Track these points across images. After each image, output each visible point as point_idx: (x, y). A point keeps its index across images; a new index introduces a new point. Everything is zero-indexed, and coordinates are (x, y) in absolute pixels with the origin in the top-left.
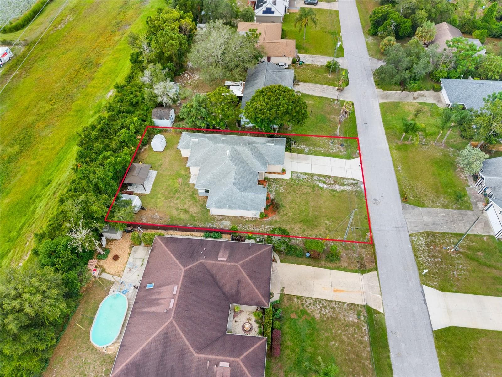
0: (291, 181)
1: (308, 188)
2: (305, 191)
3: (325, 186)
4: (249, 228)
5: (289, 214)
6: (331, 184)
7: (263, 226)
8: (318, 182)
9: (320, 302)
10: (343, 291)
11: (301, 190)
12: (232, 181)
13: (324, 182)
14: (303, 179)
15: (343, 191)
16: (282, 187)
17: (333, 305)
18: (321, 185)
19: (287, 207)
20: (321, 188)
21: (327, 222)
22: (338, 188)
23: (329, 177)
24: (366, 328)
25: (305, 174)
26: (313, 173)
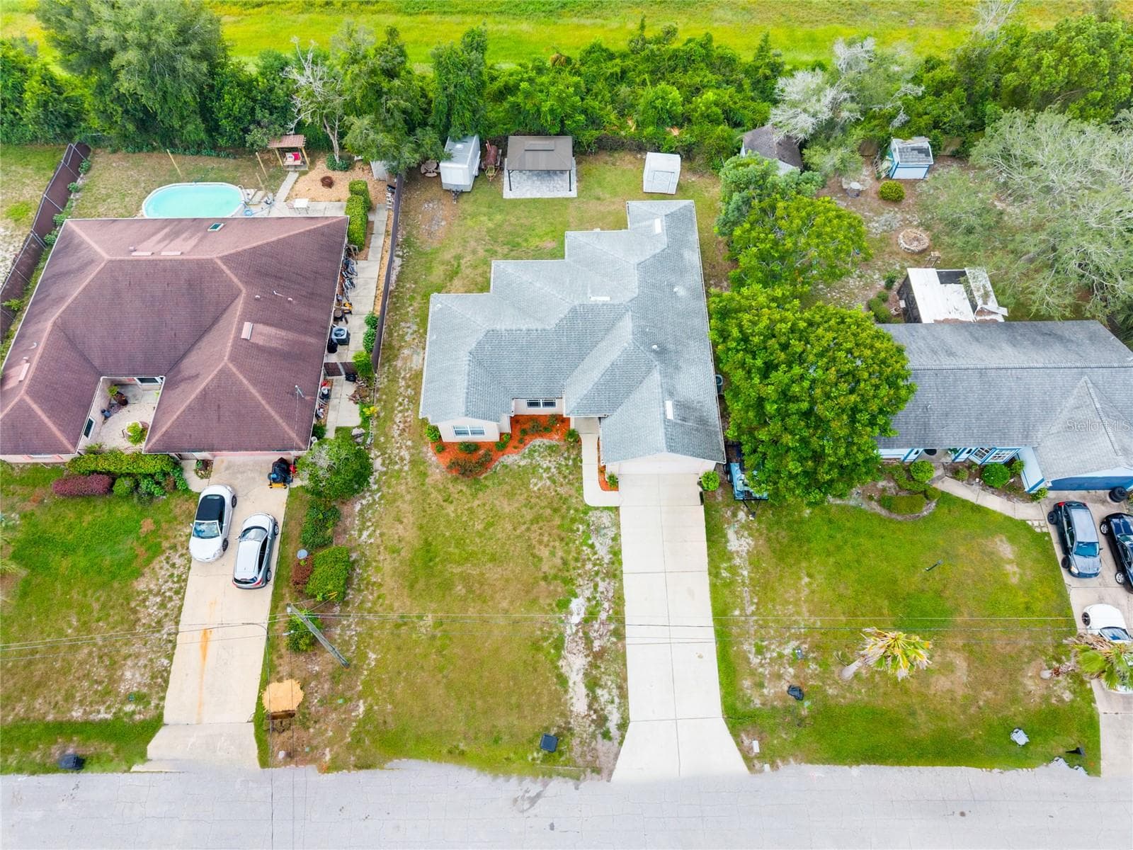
0: (577, 510)
1: (558, 562)
2: (544, 553)
3: (575, 619)
4: (400, 412)
5: (450, 509)
6: (588, 641)
7: (409, 443)
8: (588, 593)
9: (177, 593)
10: (204, 657)
11: (545, 539)
12: (501, 326)
13: (590, 617)
14: (592, 546)
15: (563, 680)
16: (548, 483)
17: (169, 626)
18: (578, 607)
19: (477, 502)
20: (564, 605)
21: (429, 619)
22: (575, 664)
23: (619, 634)
24: (102, 716)
25: (616, 553)
26: (625, 577)
